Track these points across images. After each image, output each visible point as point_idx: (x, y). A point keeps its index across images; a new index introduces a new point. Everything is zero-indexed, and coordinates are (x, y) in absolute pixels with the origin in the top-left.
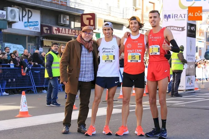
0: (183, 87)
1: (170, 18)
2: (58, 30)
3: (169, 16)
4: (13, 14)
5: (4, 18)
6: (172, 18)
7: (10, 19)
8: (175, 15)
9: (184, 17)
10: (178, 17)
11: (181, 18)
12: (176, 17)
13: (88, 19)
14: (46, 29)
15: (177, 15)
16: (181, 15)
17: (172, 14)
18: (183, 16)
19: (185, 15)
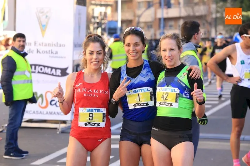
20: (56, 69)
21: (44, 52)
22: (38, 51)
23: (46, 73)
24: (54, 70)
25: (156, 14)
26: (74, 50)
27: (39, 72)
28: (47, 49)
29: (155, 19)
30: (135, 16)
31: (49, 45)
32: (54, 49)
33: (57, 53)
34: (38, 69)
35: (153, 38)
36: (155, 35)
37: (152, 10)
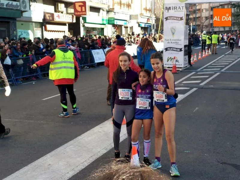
0: (181, 65)
1: (170, 10)
2: (58, 16)
3: (170, 8)
4: (24, 5)
5: (18, 9)
6: (172, 10)
7: (22, 9)
8: (174, 7)
9: (183, 9)
10: (177, 9)
11: (179, 10)
12: (175, 9)
13: (80, 6)
14: (49, 16)
15: (176, 7)
16: (179, 7)
17: (172, 7)
18: (181, 8)
19: (183, 7)
20: (178, 49)
21: (173, 43)
22: (171, 43)
23: (174, 50)
24: (177, 49)
25: (209, 22)
26: (184, 41)
27: (172, 50)
28: (175, 41)
29: (209, 24)
30: (201, 23)
31: (175, 40)
32: (177, 41)
33: (178, 43)
34: (172, 49)
35: (208, 31)
36: (209, 30)
37: (208, 20)
